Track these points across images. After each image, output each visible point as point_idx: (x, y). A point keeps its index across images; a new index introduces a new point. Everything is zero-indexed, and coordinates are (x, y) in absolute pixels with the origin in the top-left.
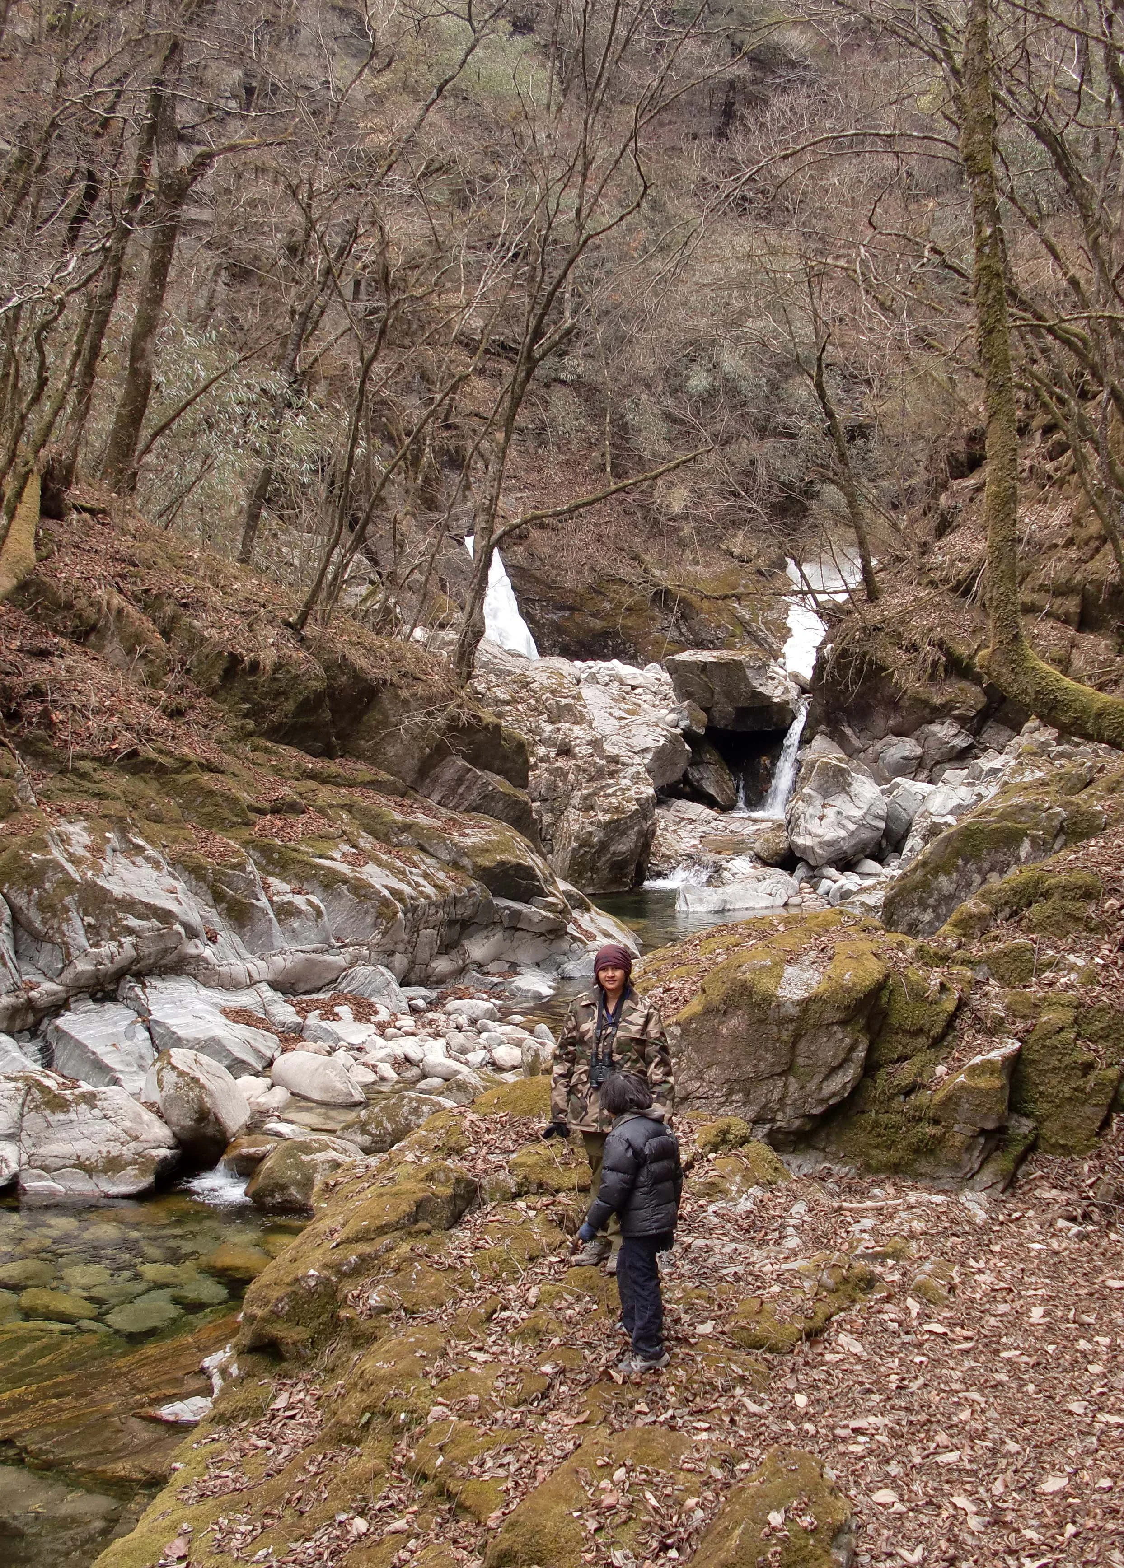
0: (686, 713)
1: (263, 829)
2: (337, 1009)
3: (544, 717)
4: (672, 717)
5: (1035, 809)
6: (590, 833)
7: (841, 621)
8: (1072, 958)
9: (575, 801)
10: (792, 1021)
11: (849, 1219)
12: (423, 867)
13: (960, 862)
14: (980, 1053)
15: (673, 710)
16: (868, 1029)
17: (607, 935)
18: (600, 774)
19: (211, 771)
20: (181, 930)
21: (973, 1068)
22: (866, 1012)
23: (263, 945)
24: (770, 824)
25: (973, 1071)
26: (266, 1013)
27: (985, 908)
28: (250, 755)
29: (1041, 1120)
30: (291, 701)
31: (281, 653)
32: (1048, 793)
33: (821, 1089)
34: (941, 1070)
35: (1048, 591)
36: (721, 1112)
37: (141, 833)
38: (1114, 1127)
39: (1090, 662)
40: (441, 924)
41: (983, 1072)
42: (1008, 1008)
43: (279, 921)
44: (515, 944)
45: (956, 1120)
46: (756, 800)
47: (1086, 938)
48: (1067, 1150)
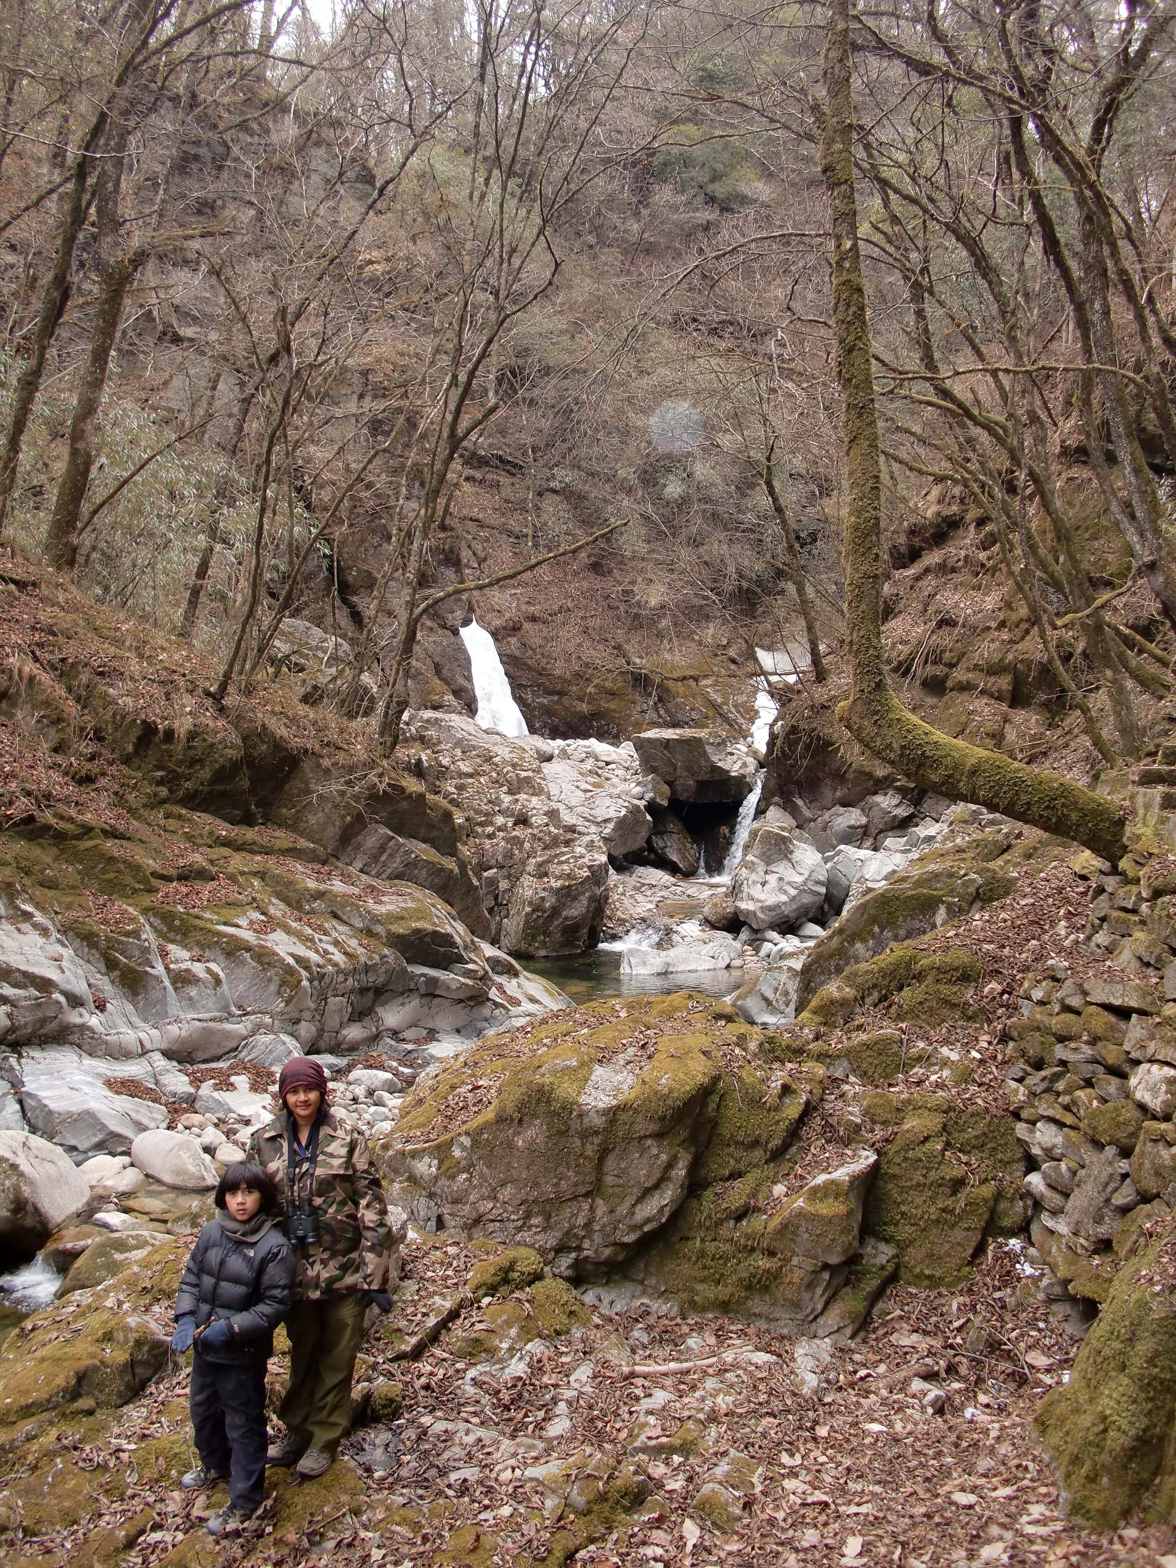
0: (650, 786)
1: (167, 895)
2: (233, 1079)
3: (505, 789)
4: (639, 789)
5: (951, 875)
6: (543, 899)
7: (790, 700)
8: (945, 1051)
9: (530, 868)
10: (596, 1133)
11: (639, 1392)
12: (335, 934)
13: (876, 929)
14: (825, 1170)
15: (638, 784)
16: (692, 1140)
17: (533, 1000)
18: (555, 842)
19: (116, 837)
20: (62, 999)
21: (815, 1190)
22: (688, 1122)
23: (158, 1013)
24: (724, 889)
25: (816, 1193)
26: (157, 1083)
27: (849, 992)
28: (162, 822)
29: (902, 1246)
30: (207, 769)
31: (198, 721)
32: (964, 859)
33: (633, 1214)
34: (779, 1189)
35: (982, 670)
36: (518, 1238)
37: (31, 900)
38: (990, 1254)
39: (1021, 736)
40: (351, 991)
41: (826, 1196)
42: (866, 1113)
43: (176, 989)
44: (434, 1010)
45: (794, 1252)
46: (715, 866)
47: (962, 1027)
48: (934, 1282)
